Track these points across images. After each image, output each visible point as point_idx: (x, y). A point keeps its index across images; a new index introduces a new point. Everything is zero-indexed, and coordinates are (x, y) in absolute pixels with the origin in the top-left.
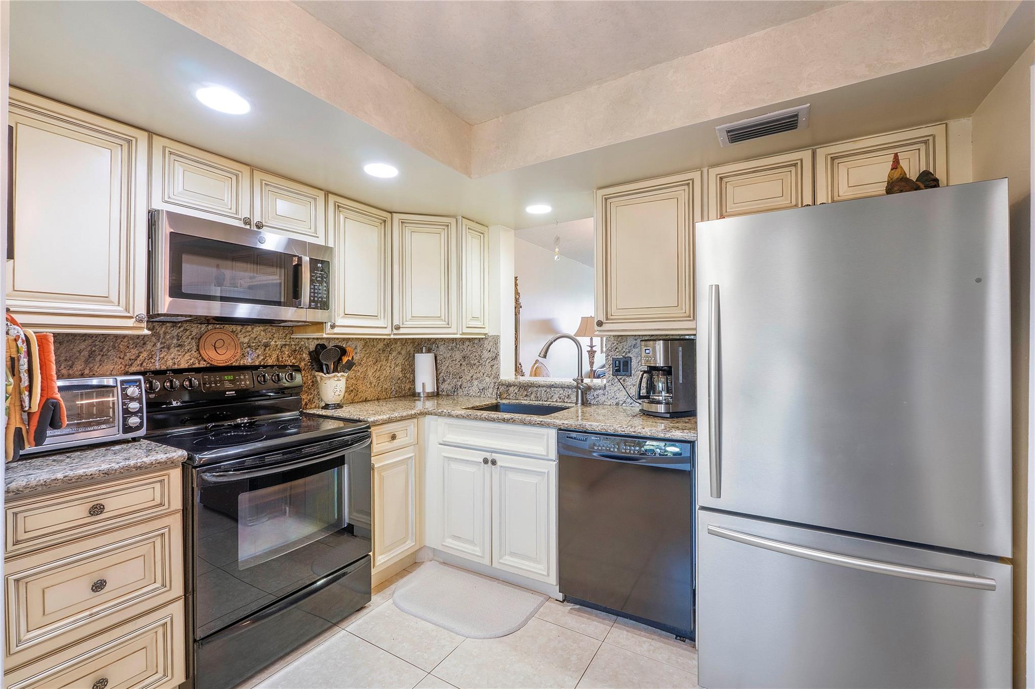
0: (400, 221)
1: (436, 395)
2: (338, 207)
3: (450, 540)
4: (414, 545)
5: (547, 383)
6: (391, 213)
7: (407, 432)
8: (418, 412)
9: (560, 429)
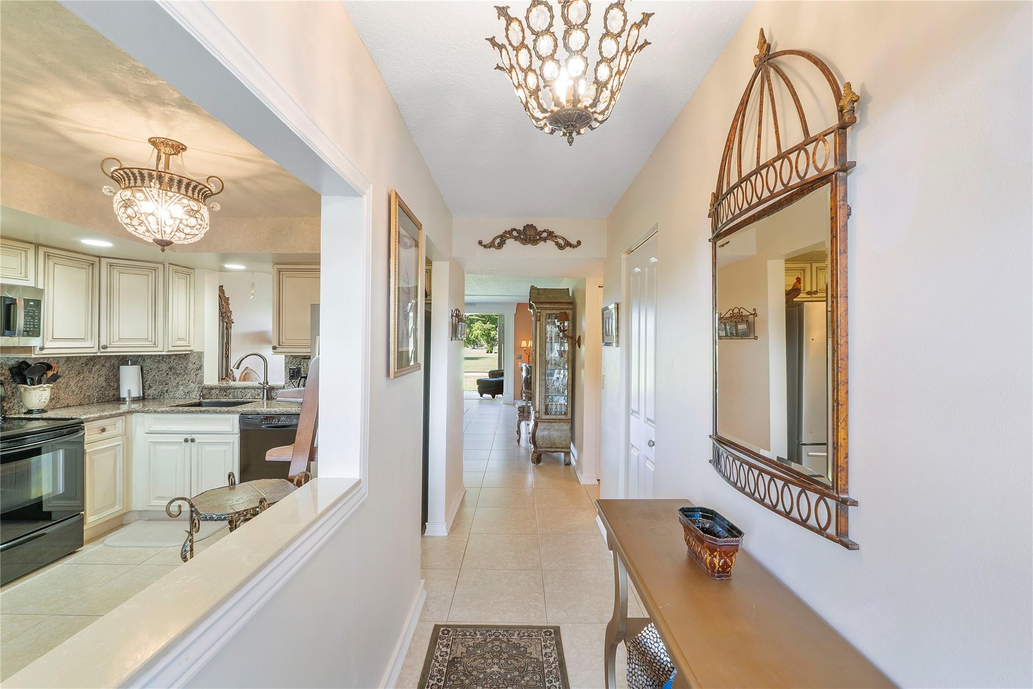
0: (109, 264)
1: (142, 399)
2: (47, 256)
3: (155, 501)
4: (122, 509)
5: (242, 386)
6: (98, 257)
7: (116, 427)
8: (126, 411)
9: (242, 414)
